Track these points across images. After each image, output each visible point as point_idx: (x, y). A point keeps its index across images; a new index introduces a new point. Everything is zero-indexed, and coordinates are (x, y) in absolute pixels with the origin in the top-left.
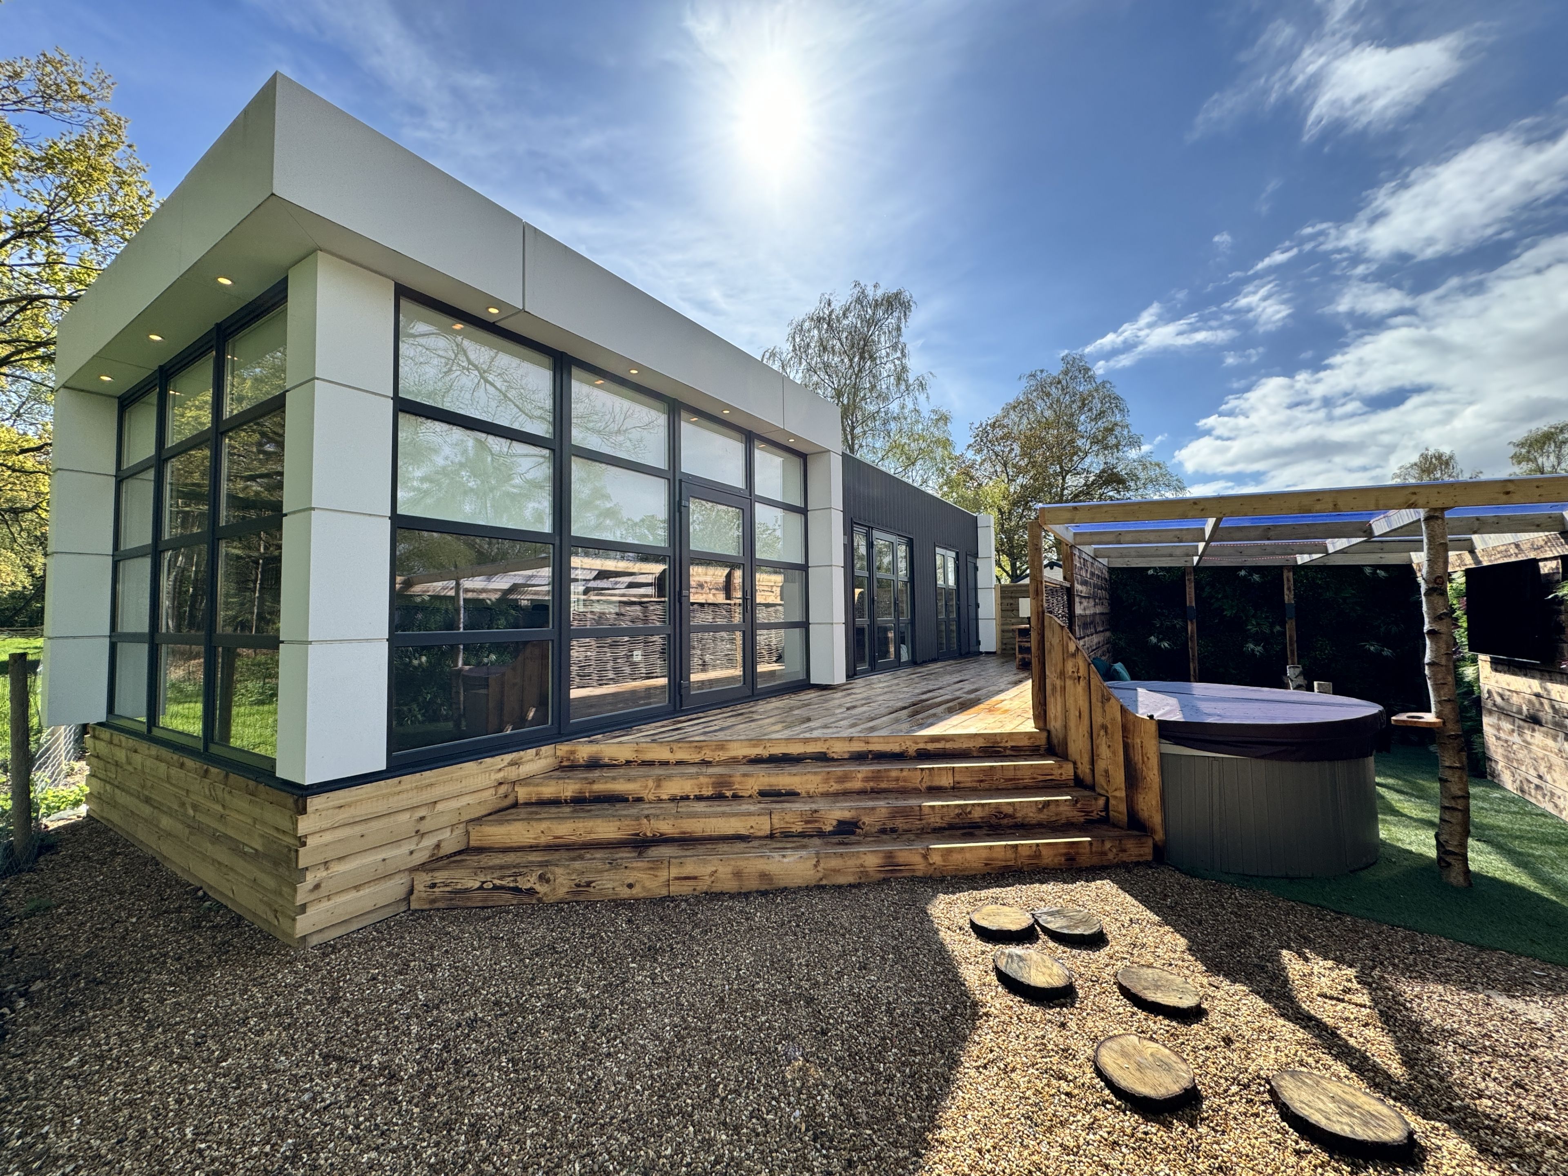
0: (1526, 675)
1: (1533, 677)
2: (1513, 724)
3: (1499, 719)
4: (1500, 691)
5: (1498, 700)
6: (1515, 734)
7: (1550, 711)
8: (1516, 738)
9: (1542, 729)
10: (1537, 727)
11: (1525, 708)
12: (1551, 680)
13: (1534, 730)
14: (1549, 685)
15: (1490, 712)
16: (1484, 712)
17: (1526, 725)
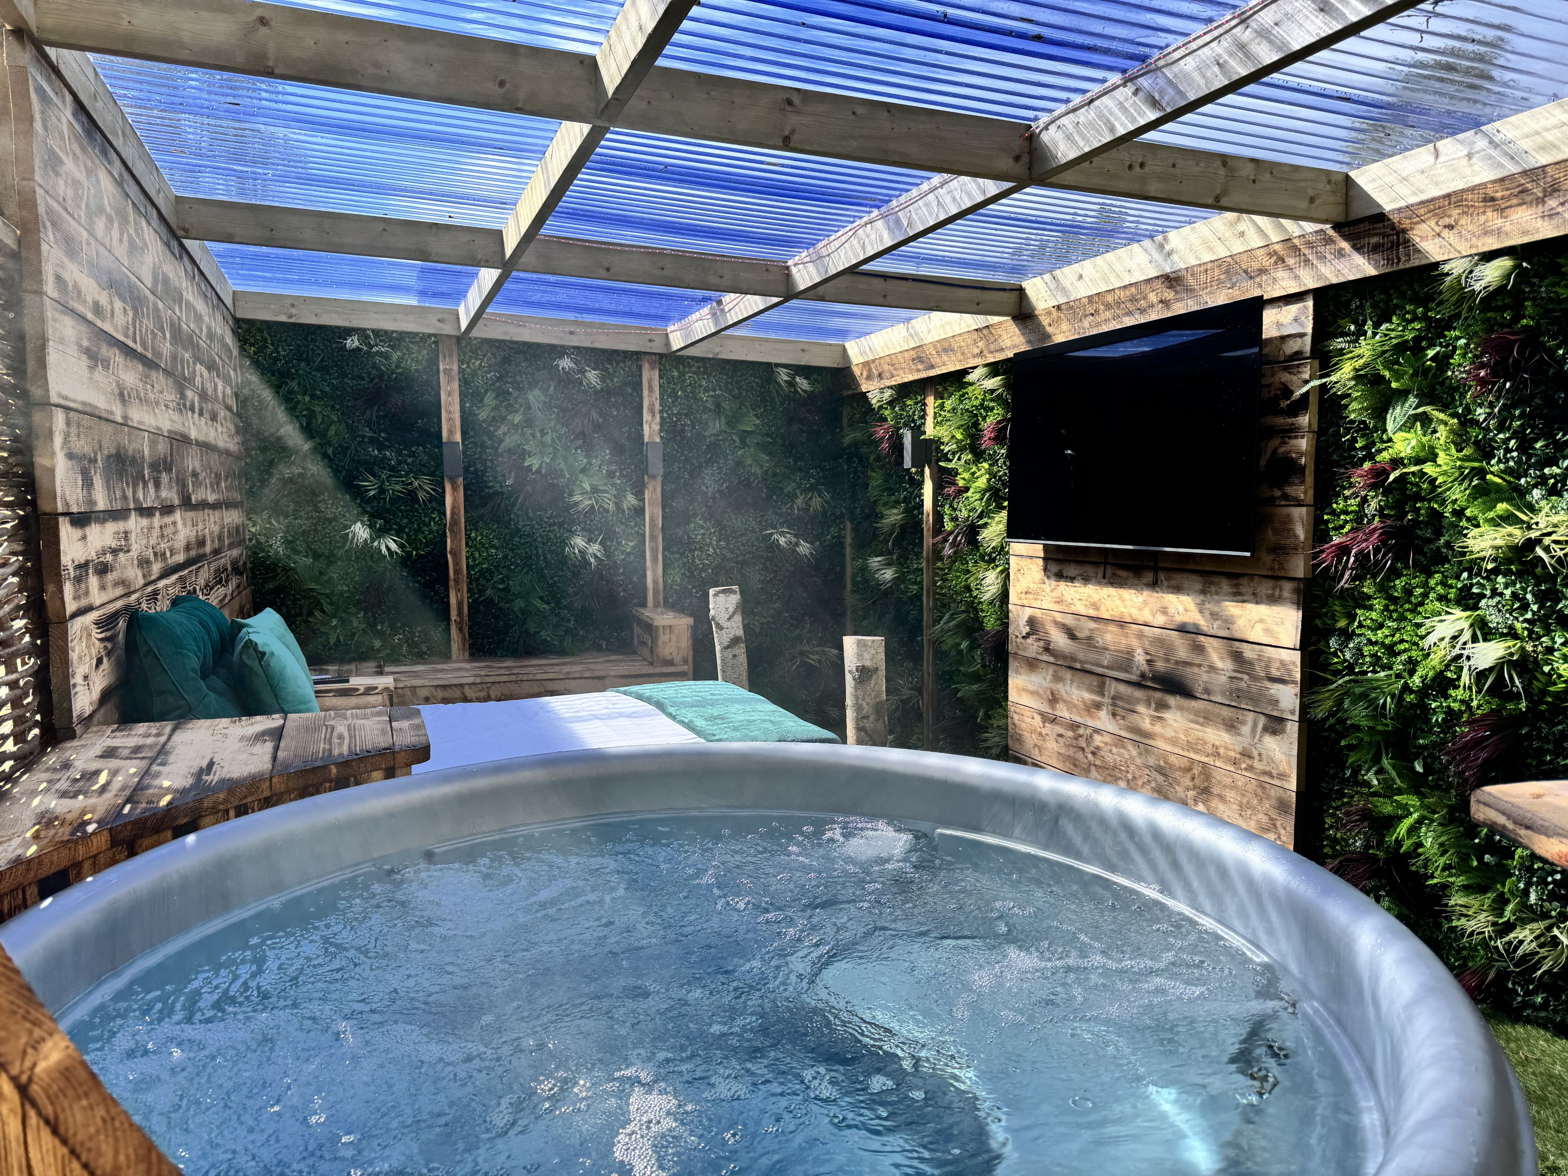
0: (1154, 585)
1: (1177, 589)
2: (1100, 690)
3: (1057, 679)
4: (1069, 621)
5: (1059, 640)
6: (1103, 714)
7: (1224, 665)
8: (1103, 720)
9: (1193, 704)
10: (1172, 700)
11: (1140, 658)
12: (1238, 596)
13: (1162, 706)
14: (1232, 608)
15: (1032, 664)
16: (1013, 665)
17: (1139, 694)
